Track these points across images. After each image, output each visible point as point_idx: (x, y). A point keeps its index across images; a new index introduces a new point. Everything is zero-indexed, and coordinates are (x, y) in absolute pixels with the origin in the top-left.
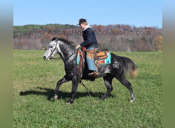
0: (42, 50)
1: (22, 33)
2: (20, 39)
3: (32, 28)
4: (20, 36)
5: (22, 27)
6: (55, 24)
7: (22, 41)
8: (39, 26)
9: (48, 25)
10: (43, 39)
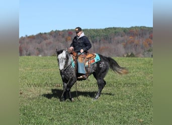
0: (124, 56)
1: (102, 37)
2: (100, 45)
3: (114, 31)
4: (100, 40)
5: (103, 30)
6: (141, 27)
7: (102, 46)
8: (122, 28)
9: (132, 27)
10: (127, 44)
